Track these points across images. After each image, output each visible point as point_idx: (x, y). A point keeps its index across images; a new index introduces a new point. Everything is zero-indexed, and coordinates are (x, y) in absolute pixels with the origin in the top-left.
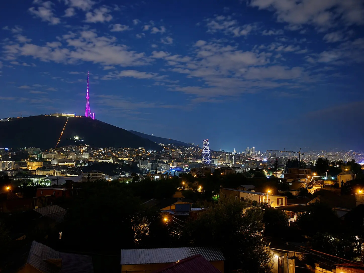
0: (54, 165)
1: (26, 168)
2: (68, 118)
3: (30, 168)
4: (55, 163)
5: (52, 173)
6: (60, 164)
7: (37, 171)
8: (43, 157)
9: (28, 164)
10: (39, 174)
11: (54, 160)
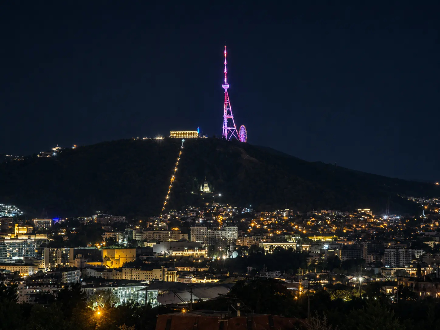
0: (162, 255)
1: (99, 264)
2: (183, 141)
3: (108, 264)
4: (162, 251)
5: (157, 274)
6: (174, 253)
7: (124, 269)
8: (134, 238)
9: (105, 254)
10: (129, 278)
11: (159, 244)
